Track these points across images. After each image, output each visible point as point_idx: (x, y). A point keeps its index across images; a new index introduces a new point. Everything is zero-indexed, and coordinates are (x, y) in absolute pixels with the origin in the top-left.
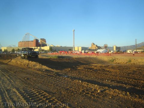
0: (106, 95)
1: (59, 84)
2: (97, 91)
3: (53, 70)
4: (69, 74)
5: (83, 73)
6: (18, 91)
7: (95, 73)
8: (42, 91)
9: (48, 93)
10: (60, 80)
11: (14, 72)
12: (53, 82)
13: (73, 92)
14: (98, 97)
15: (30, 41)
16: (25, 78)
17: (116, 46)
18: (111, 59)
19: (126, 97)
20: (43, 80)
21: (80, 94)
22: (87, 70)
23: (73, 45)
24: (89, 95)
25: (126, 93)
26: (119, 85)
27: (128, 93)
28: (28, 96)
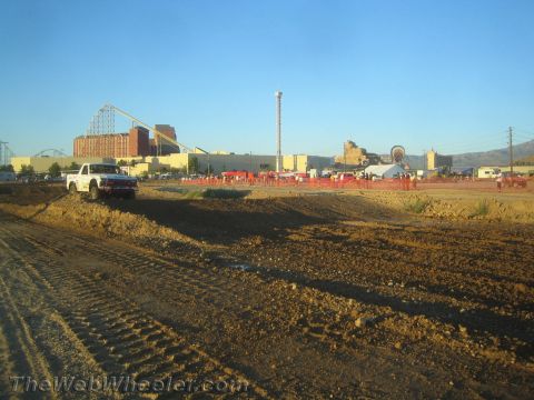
0: (384, 336)
1: (215, 294)
2: (353, 320)
3: (197, 244)
4: (256, 260)
5: (308, 253)
6: (66, 321)
7: (353, 255)
8: (153, 323)
9: (174, 330)
10: (222, 282)
11: (57, 252)
12: (196, 287)
13: (263, 325)
14: (353, 344)
15: (118, 135)
16: (96, 272)
17: (436, 155)
18: (414, 202)
19: (453, 343)
20: (159, 281)
21: (288, 334)
22: (321, 242)
23: (277, 149)
24: (323, 337)
25: (458, 329)
26: (434, 298)
27: (463, 330)
28: (101, 338)
